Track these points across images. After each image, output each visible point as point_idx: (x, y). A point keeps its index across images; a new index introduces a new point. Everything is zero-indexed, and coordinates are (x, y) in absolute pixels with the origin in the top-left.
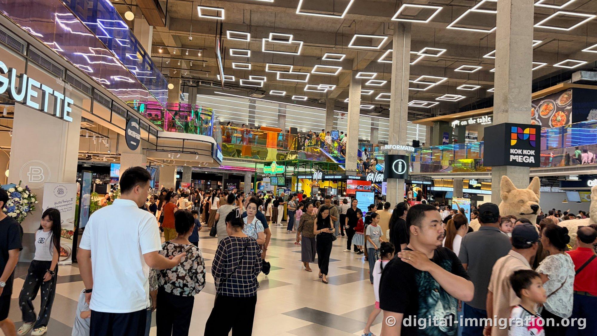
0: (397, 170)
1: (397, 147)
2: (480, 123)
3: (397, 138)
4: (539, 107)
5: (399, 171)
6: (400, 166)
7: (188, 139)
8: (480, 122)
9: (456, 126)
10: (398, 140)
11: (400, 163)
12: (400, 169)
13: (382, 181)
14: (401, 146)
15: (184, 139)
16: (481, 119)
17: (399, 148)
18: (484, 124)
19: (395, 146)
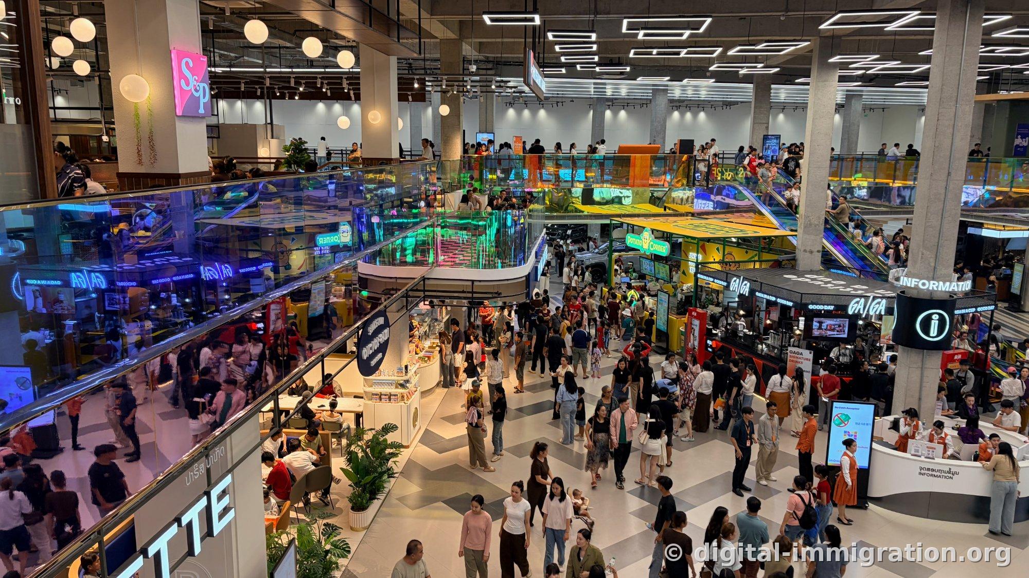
0: (927, 333)
1: (931, 285)
3: (932, 260)
5: (932, 334)
6: (934, 324)
7: (480, 281)
10: (933, 264)
11: (935, 317)
12: (934, 331)
13: (883, 313)
14: (941, 283)
15: (473, 281)
17: (935, 286)
19: (926, 282)
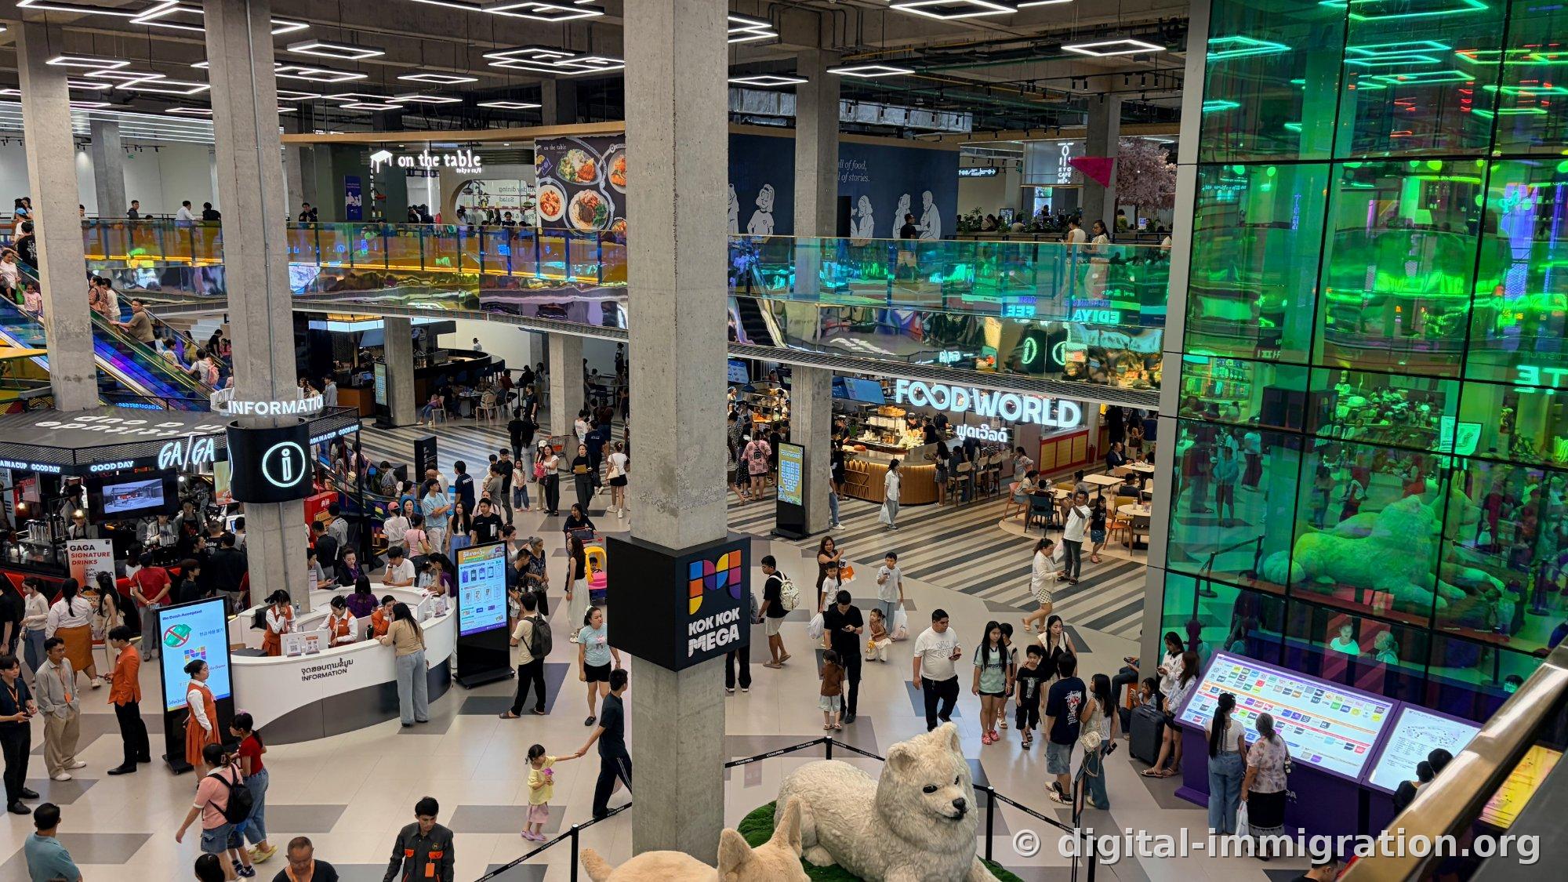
0: (279, 477)
1: (272, 408)
2: (453, 169)
3: (267, 372)
4: (608, 160)
5: (285, 479)
6: (286, 462)
8: (454, 164)
9: (384, 165)
10: (268, 378)
11: (286, 453)
12: (287, 473)
13: (212, 459)
14: (285, 403)
16: (453, 158)
17: (277, 409)
18: (464, 171)
19: (264, 404)
